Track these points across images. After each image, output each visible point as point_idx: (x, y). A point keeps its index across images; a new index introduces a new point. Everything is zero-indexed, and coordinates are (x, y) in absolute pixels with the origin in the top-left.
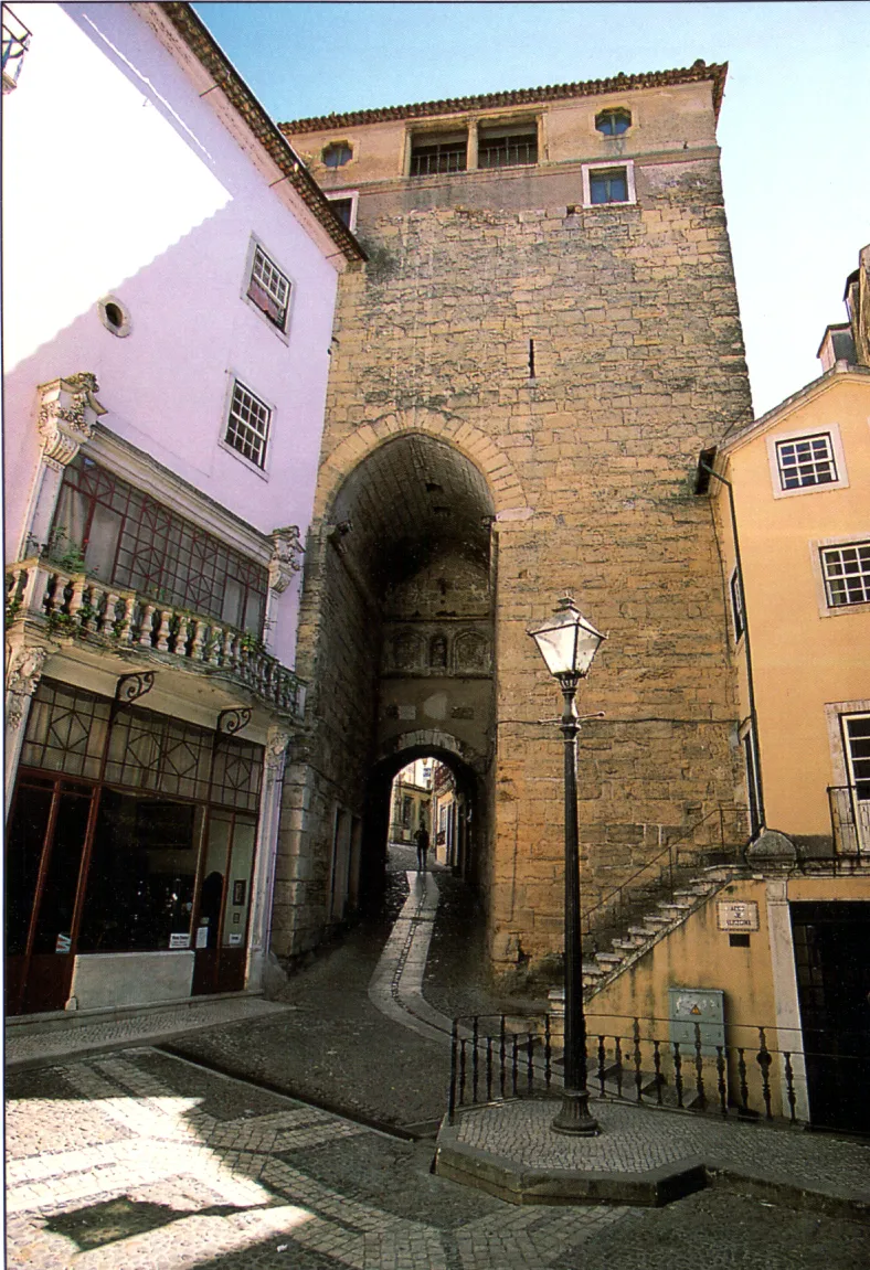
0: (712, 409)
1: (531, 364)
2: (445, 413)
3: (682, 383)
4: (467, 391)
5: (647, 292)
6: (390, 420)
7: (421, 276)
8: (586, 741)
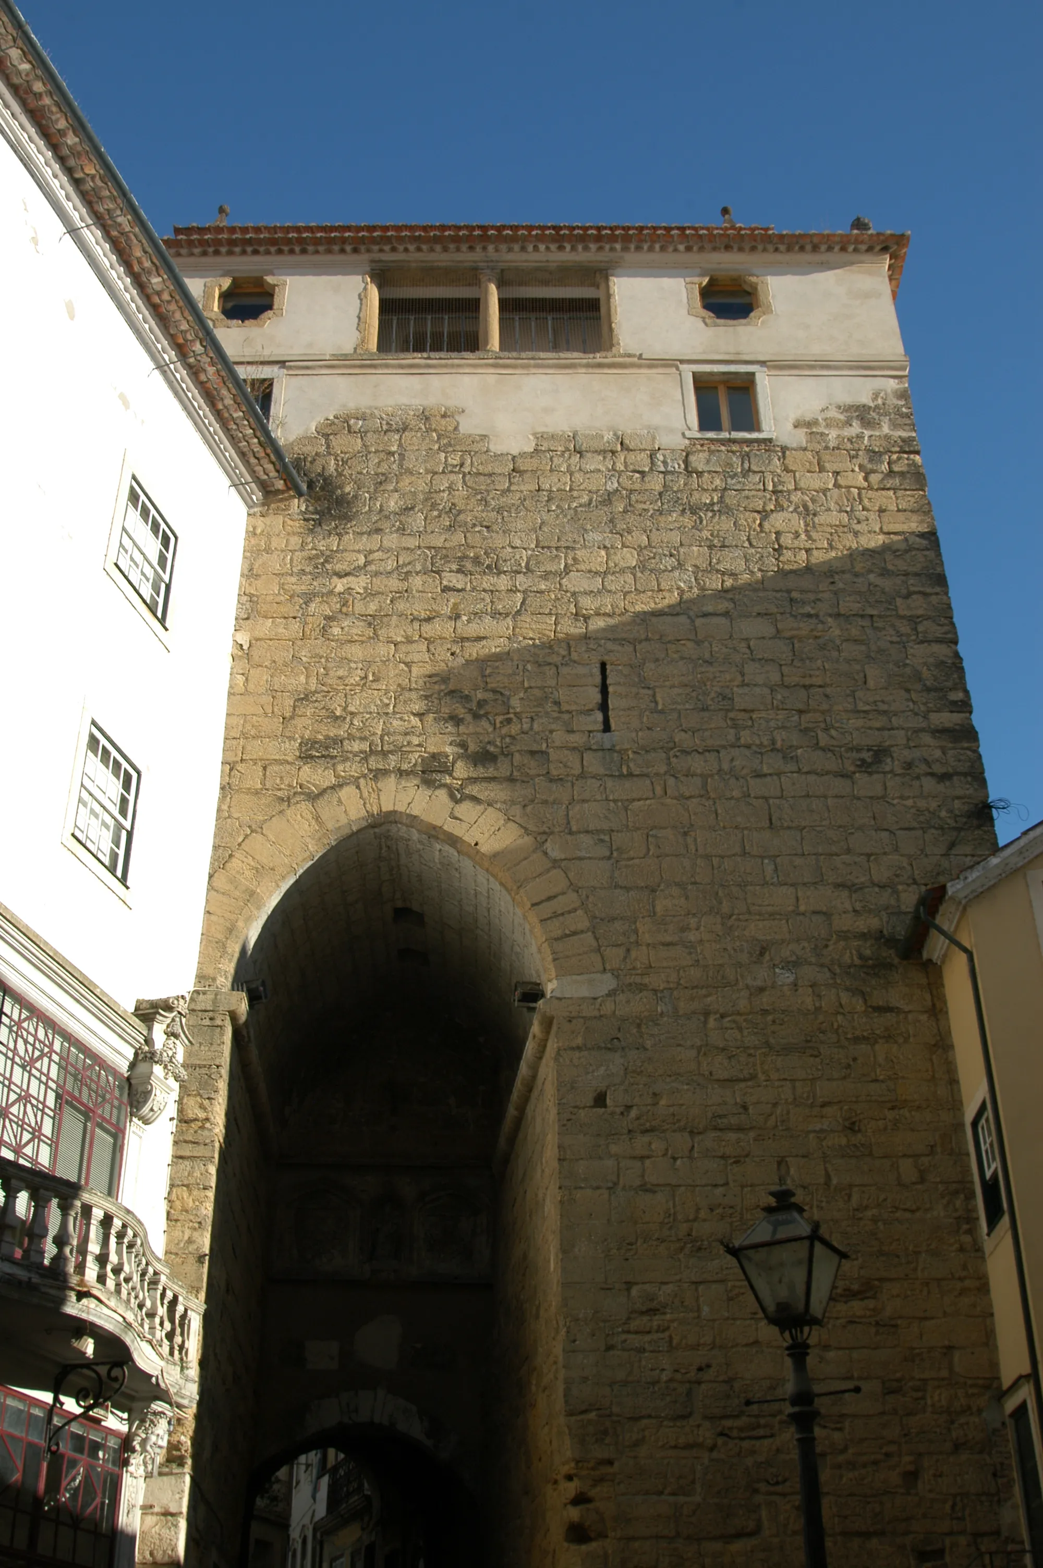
0: (922, 804)
1: (604, 707)
2: (448, 787)
3: (867, 756)
4: (491, 749)
5: (802, 591)
6: (349, 792)
7: (402, 530)
8: (728, 1423)
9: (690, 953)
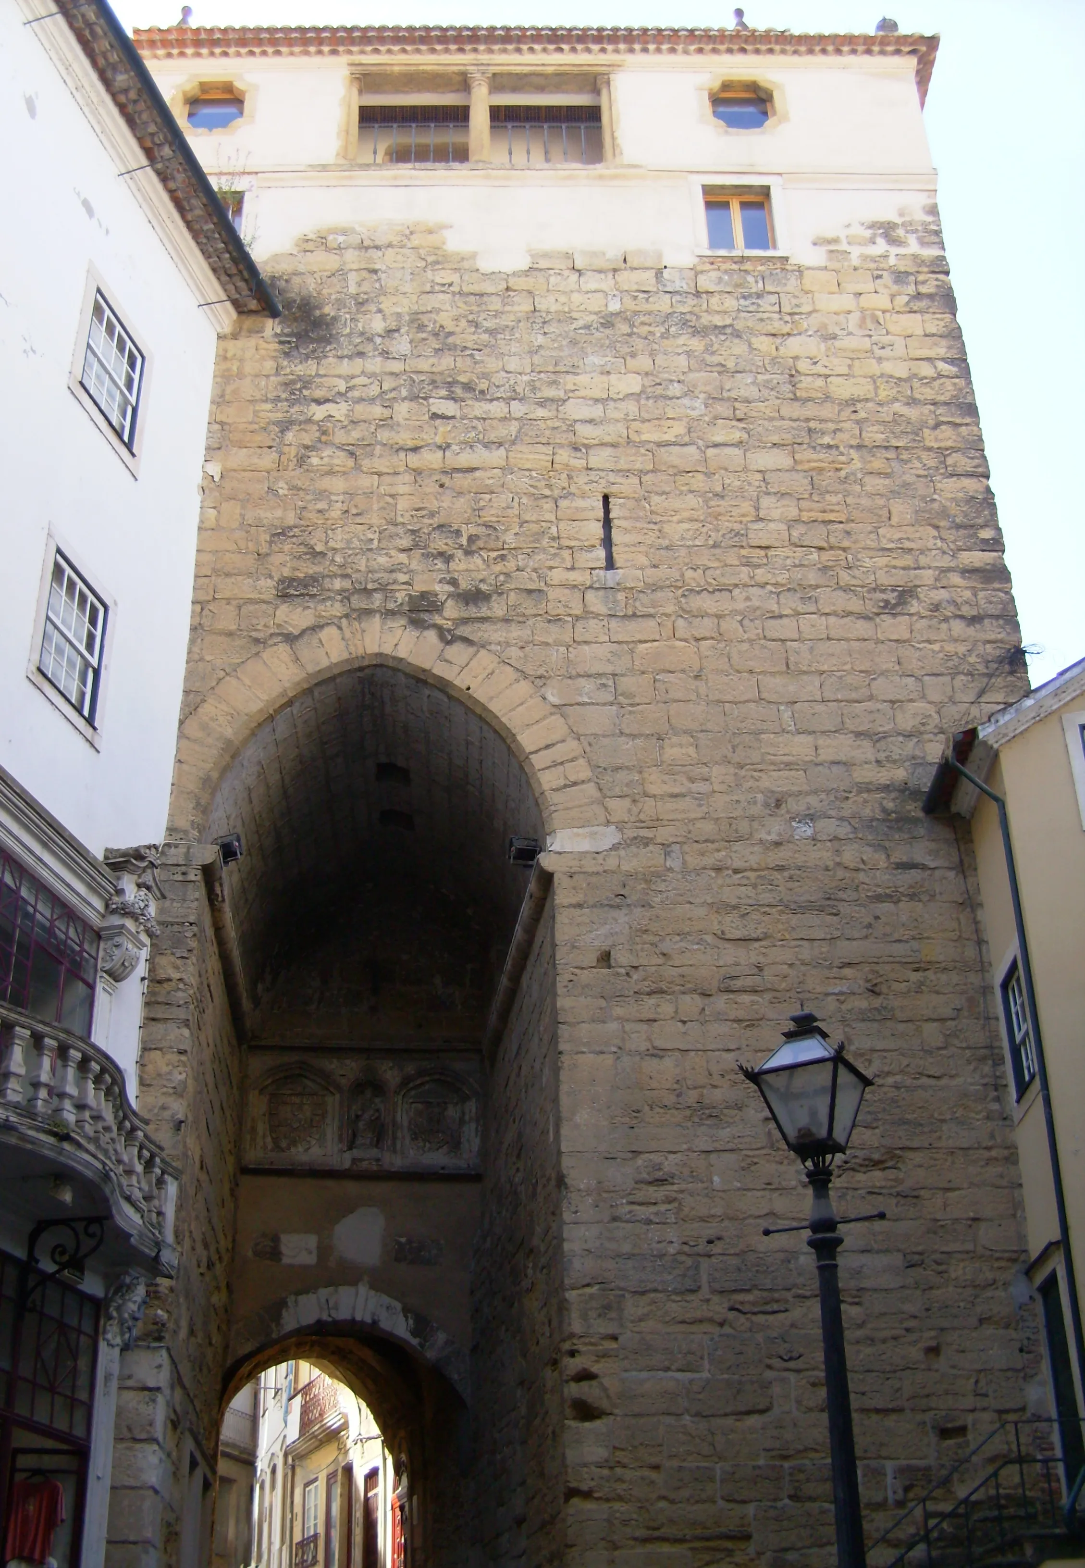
0: (950, 648)
1: (607, 542)
2: (440, 629)
3: (892, 597)
4: (484, 587)
5: (821, 421)
6: (329, 634)
7: (385, 354)
8: (740, 1297)
9: (700, 805)
